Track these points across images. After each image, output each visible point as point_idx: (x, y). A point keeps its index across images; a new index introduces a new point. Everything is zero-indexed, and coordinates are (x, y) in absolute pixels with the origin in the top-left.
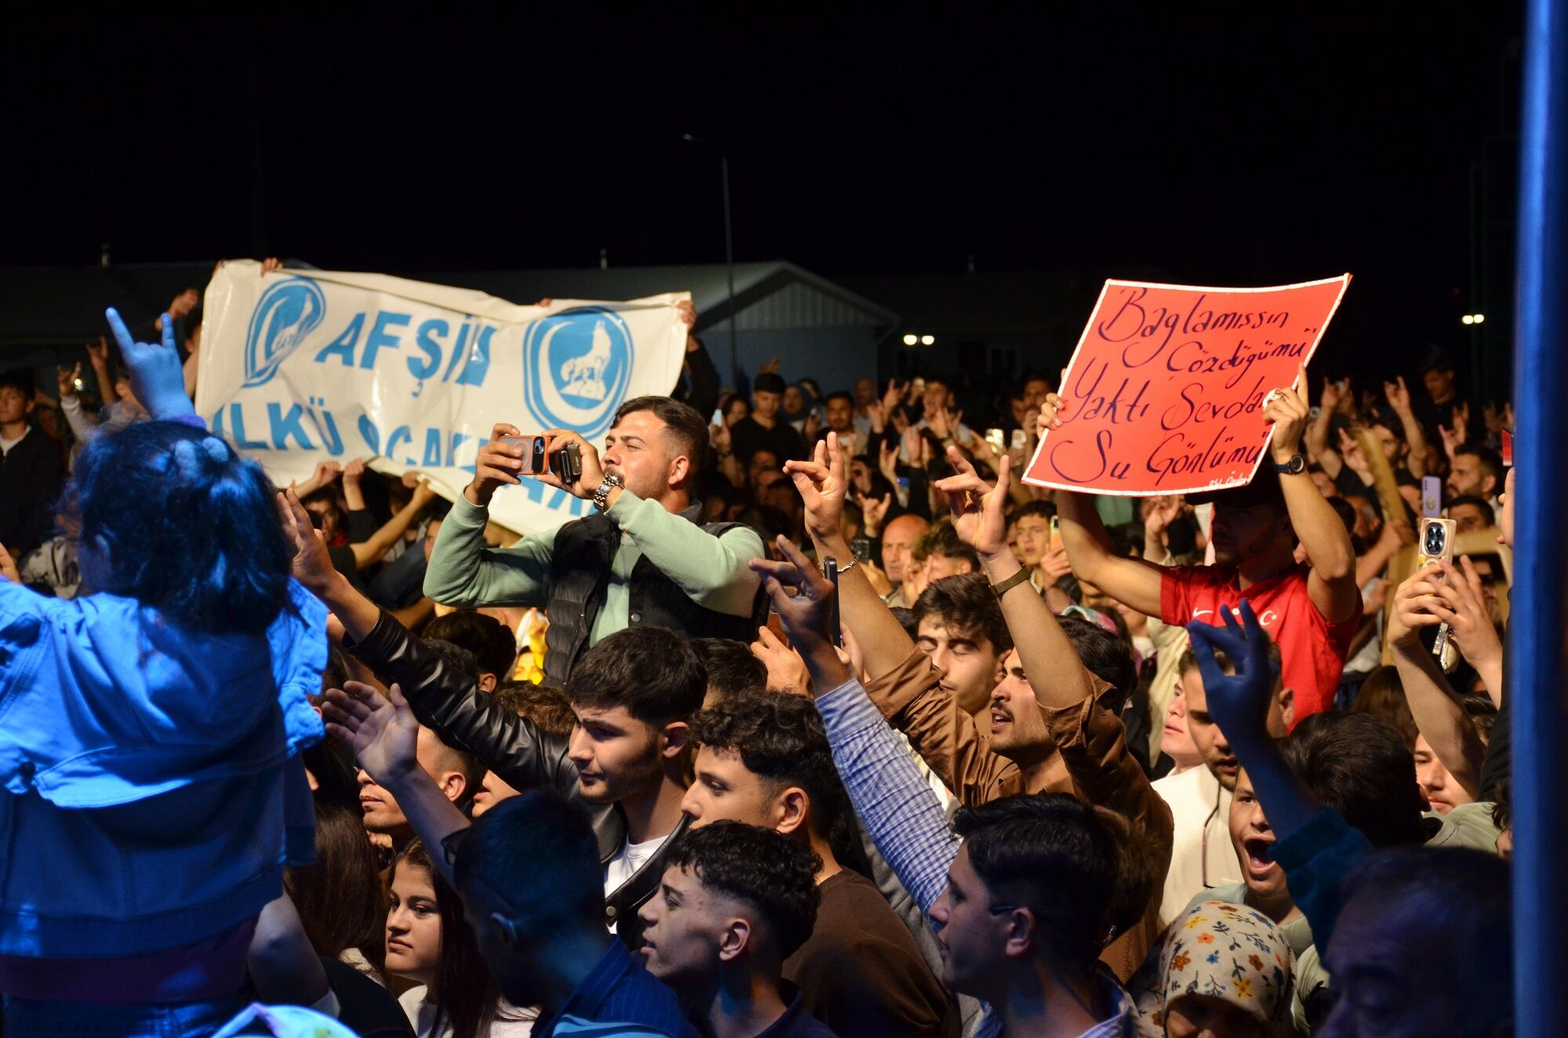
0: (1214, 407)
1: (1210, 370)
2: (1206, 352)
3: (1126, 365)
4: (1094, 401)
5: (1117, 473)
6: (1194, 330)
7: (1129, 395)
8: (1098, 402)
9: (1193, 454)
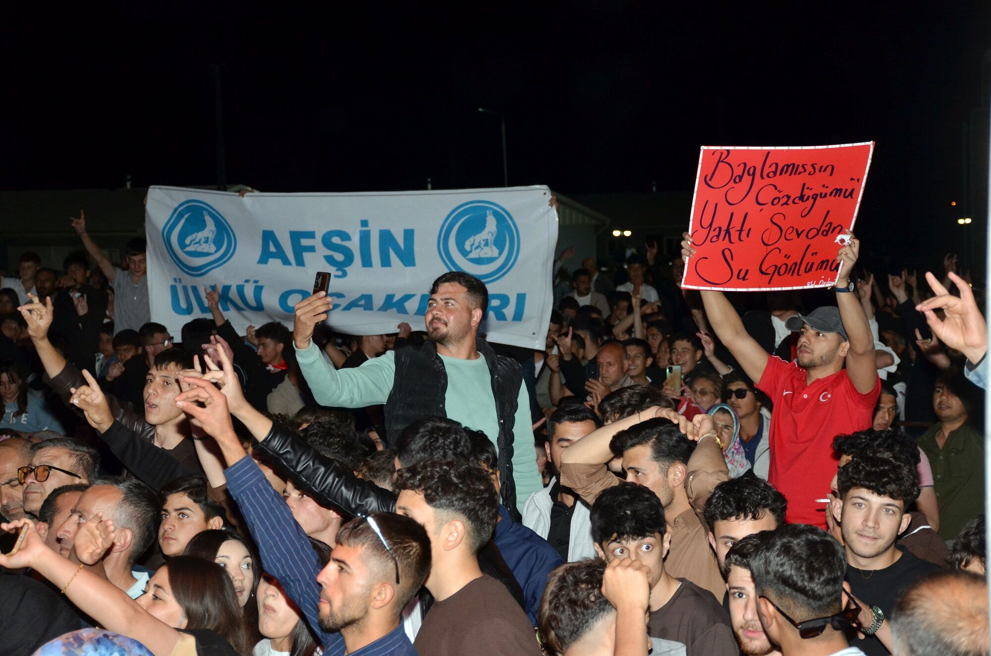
0: (797, 230)
1: (786, 203)
2: (780, 192)
3: (730, 204)
4: (714, 230)
5: (742, 276)
6: (768, 176)
7: (736, 223)
8: (717, 230)
9: (790, 262)
